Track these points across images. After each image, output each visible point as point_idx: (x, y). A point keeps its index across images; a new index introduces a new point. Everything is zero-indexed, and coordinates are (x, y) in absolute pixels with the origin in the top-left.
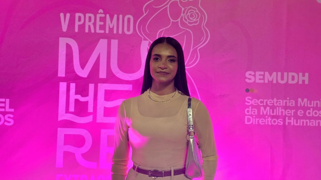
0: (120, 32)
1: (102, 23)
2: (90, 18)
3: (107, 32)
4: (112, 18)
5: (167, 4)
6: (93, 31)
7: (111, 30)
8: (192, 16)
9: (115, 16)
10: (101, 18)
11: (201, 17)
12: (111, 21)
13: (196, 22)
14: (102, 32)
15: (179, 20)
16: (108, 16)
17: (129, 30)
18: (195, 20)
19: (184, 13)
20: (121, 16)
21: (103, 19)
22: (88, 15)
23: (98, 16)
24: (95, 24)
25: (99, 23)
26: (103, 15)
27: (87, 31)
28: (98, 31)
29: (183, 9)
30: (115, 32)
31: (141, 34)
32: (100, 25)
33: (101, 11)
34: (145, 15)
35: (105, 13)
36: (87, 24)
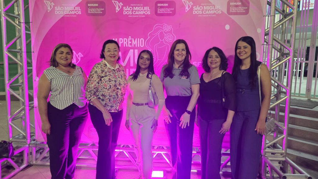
0: (139, 46)
1: (131, 42)
2: (125, 40)
3: (133, 46)
4: (135, 40)
5: (158, 33)
6: (127, 46)
7: (135, 45)
8: (169, 38)
9: (136, 39)
10: (130, 40)
11: (173, 38)
12: (135, 41)
13: (171, 41)
14: (131, 46)
15: (164, 40)
16: (133, 39)
17: (142, 45)
18: (170, 40)
19: (166, 36)
20: (138, 39)
21: (131, 41)
22: (125, 39)
23: (129, 39)
24: (128, 43)
25: (129, 42)
26: (131, 39)
27: (124, 46)
28: (129, 46)
29: (165, 35)
30: (136, 46)
31: (147, 46)
32: (130, 44)
33: (130, 37)
34: (149, 38)
35: (132, 38)
36: (124, 43)
